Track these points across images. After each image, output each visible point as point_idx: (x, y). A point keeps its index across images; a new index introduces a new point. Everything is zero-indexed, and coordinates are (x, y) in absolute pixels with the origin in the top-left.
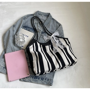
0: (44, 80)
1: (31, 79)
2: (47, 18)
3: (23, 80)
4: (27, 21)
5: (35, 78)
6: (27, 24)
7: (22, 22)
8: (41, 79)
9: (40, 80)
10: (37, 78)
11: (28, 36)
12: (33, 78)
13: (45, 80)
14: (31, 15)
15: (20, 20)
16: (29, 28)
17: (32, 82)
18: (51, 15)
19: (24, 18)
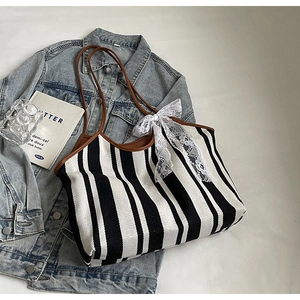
0: (123, 282)
1: (75, 279)
2: (133, 52)
3: (44, 285)
4: (59, 65)
5: (87, 277)
6: (57, 74)
7: (36, 68)
8: (112, 279)
9: (108, 280)
10: (95, 276)
11: (61, 121)
12: (79, 275)
13: (127, 281)
14: (75, 43)
15: (32, 62)
16: (65, 88)
17: (75, 292)
18: (145, 43)
19: (48, 54)
